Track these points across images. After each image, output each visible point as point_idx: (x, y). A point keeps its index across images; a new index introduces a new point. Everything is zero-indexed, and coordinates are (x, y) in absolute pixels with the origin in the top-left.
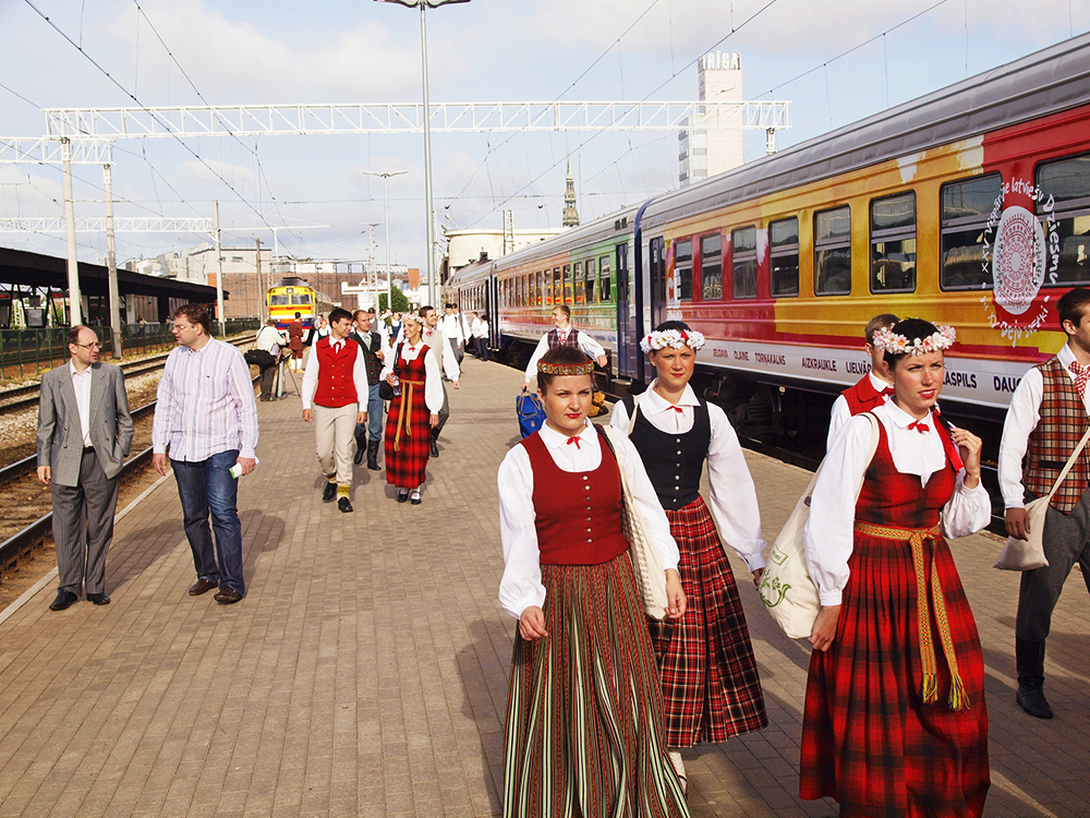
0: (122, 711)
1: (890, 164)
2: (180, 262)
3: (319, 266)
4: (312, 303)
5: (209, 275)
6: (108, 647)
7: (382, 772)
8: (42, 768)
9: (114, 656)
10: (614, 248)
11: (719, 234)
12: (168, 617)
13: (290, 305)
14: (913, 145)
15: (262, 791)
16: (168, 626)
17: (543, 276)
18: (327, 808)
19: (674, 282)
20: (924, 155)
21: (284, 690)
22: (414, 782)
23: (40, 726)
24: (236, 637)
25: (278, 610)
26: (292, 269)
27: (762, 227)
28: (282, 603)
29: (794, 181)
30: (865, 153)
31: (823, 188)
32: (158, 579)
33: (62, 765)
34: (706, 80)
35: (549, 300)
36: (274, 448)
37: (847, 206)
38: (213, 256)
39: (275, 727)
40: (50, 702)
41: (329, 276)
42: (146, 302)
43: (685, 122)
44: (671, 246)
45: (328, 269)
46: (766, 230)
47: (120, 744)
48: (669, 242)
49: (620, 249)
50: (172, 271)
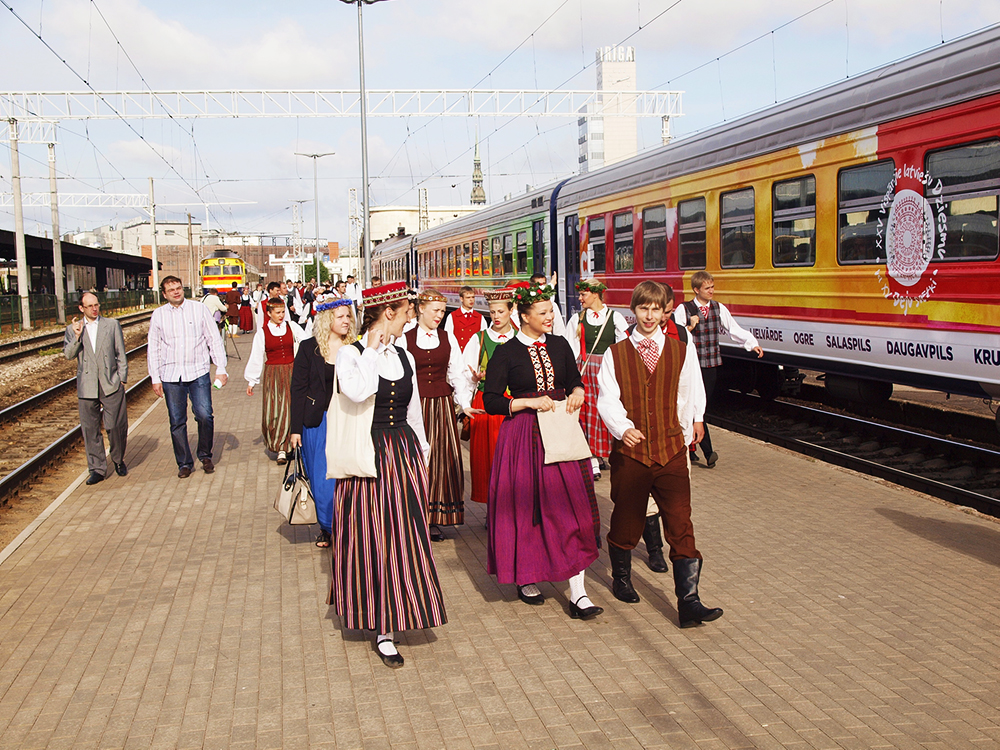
0: (130, 640)
1: (791, 151)
2: (116, 234)
3: (246, 239)
4: (242, 274)
5: (143, 247)
6: (104, 584)
7: (375, 690)
8: (66, 689)
9: (112, 592)
10: (530, 224)
11: (630, 212)
12: (155, 557)
13: (222, 275)
14: (812, 134)
15: (270, 707)
16: (156, 566)
17: (462, 249)
18: (331, 721)
19: (588, 256)
20: (823, 143)
21: (274, 620)
22: (405, 698)
23: (56, 653)
24: (221, 575)
25: (255, 551)
26: (220, 241)
27: (671, 206)
28: (258, 545)
29: (702, 165)
30: (769, 140)
31: (729, 172)
32: (139, 524)
33: (83, 686)
34: (604, 71)
35: (468, 272)
36: (224, 406)
37: (751, 188)
38: (148, 230)
39: (272, 653)
40: (62, 632)
41: (255, 249)
42: (85, 272)
43: (584, 109)
44: (585, 223)
45: (254, 242)
46: (675, 209)
47: (133, 669)
48: (583, 218)
49: (537, 225)
50: (108, 243)
